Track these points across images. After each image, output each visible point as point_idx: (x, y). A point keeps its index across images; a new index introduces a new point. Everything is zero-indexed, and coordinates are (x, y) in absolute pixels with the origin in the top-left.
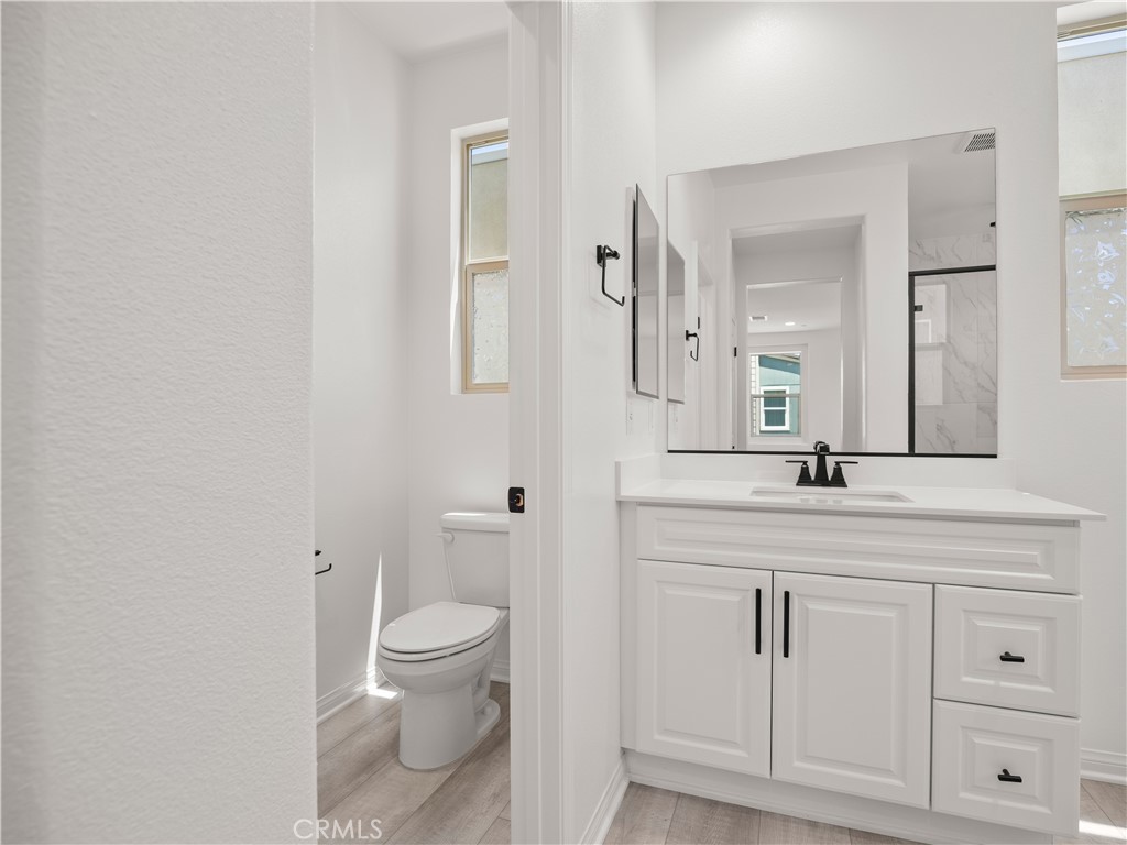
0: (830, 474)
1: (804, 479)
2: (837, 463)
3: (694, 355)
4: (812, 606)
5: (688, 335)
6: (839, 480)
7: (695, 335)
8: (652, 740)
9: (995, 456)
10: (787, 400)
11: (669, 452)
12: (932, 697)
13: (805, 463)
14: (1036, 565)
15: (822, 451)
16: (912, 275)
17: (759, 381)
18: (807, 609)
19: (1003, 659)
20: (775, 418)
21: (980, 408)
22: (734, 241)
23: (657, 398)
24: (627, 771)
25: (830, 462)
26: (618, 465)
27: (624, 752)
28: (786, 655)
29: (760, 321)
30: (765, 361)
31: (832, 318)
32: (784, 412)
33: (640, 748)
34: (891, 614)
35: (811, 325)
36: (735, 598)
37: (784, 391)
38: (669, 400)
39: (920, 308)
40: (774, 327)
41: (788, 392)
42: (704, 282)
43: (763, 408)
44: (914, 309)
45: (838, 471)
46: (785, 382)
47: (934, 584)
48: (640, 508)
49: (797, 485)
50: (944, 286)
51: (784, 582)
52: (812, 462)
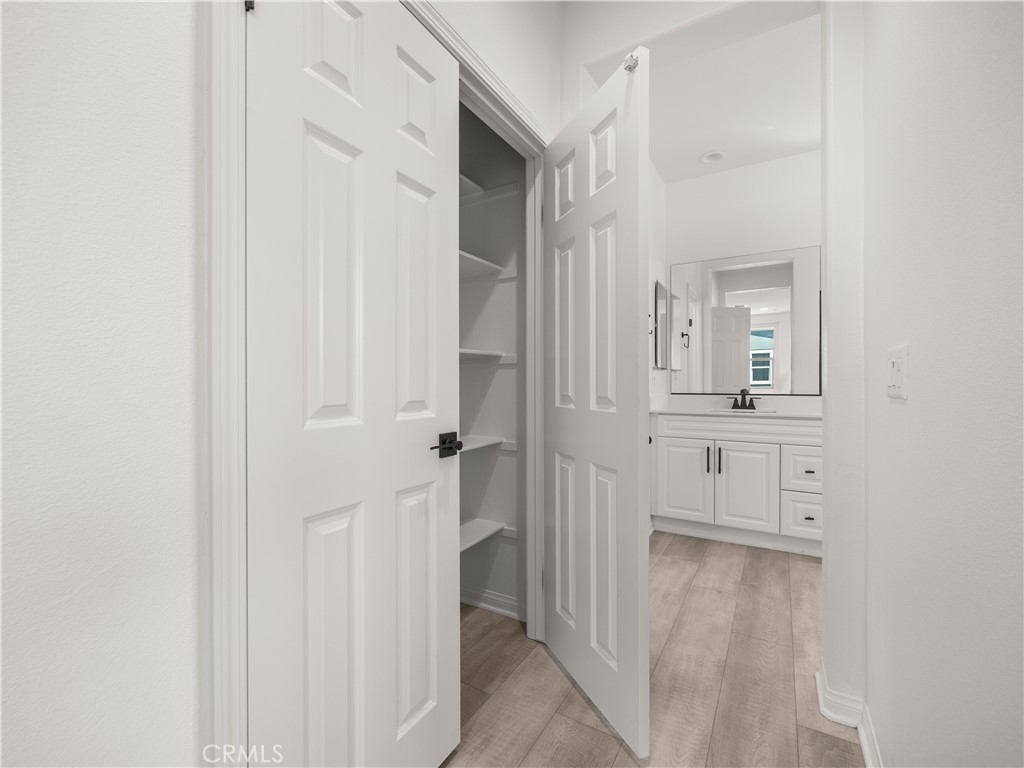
1: (735, 406)
2: (751, 398)
4: (730, 454)
5: (683, 335)
7: (686, 335)
8: (665, 510)
11: (673, 394)
12: (780, 489)
13: (736, 399)
15: (744, 393)
18: (728, 455)
19: (807, 472)
23: (666, 369)
24: (653, 526)
25: (748, 398)
27: (652, 517)
28: (720, 473)
33: (660, 514)
34: (763, 456)
36: (699, 451)
38: (672, 370)
45: (751, 402)
47: (780, 444)
48: (659, 416)
49: (733, 408)
51: (719, 444)
52: (739, 398)
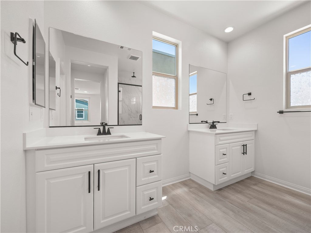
0: (106, 131)
1: (99, 133)
2: (108, 128)
3: (59, 95)
4: (106, 172)
5: (56, 88)
6: (109, 133)
7: (59, 88)
9: (142, 125)
10: (84, 111)
11: (50, 127)
12: (136, 186)
13: (100, 129)
14: (155, 149)
15: (105, 125)
16: (119, 83)
17: (76, 106)
18: (105, 173)
19: (150, 172)
20: (80, 116)
21: (129, 115)
22: (72, 64)
23: (45, 107)
26: (24, 135)
28: (99, 190)
29: (77, 90)
30: (77, 101)
31: (98, 91)
32: (83, 114)
34: (127, 168)
35: (91, 93)
36: (81, 176)
37: (83, 109)
38: (50, 109)
39: (120, 91)
40: (81, 92)
41: (84, 109)
42: (62, 73)
43: (77, 113)
44: (119, 91)
45: (109, 130)
46: (83, 107)
47: (136, 158)
48: (37, 152)
49: (97, 135)
50: (122, 88)
52: (102, 128)
